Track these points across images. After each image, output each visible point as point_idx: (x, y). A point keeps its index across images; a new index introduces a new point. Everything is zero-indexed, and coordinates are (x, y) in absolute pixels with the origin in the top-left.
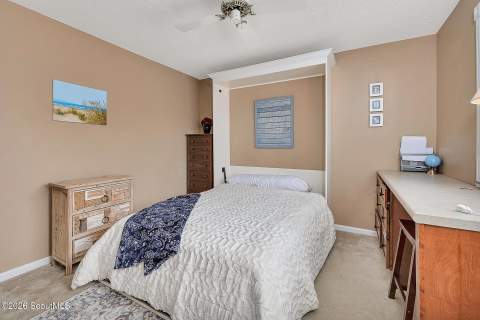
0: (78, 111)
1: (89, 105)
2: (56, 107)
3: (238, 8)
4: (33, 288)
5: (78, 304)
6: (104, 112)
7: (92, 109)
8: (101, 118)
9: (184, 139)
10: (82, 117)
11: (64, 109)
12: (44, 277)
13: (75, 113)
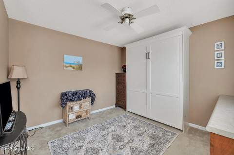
0: (72, 66)
1: (76, 63)
2: (65, 65)
3: (127, 17)
4: (56, 129)
5: (67, 138)
6: (81, 65)
7: (77, 65)
8: (80, 67)
9: (115, 75)
10: (74, 68)
11: (67, 65)
12: (60, 126)
13: (71, 66)
